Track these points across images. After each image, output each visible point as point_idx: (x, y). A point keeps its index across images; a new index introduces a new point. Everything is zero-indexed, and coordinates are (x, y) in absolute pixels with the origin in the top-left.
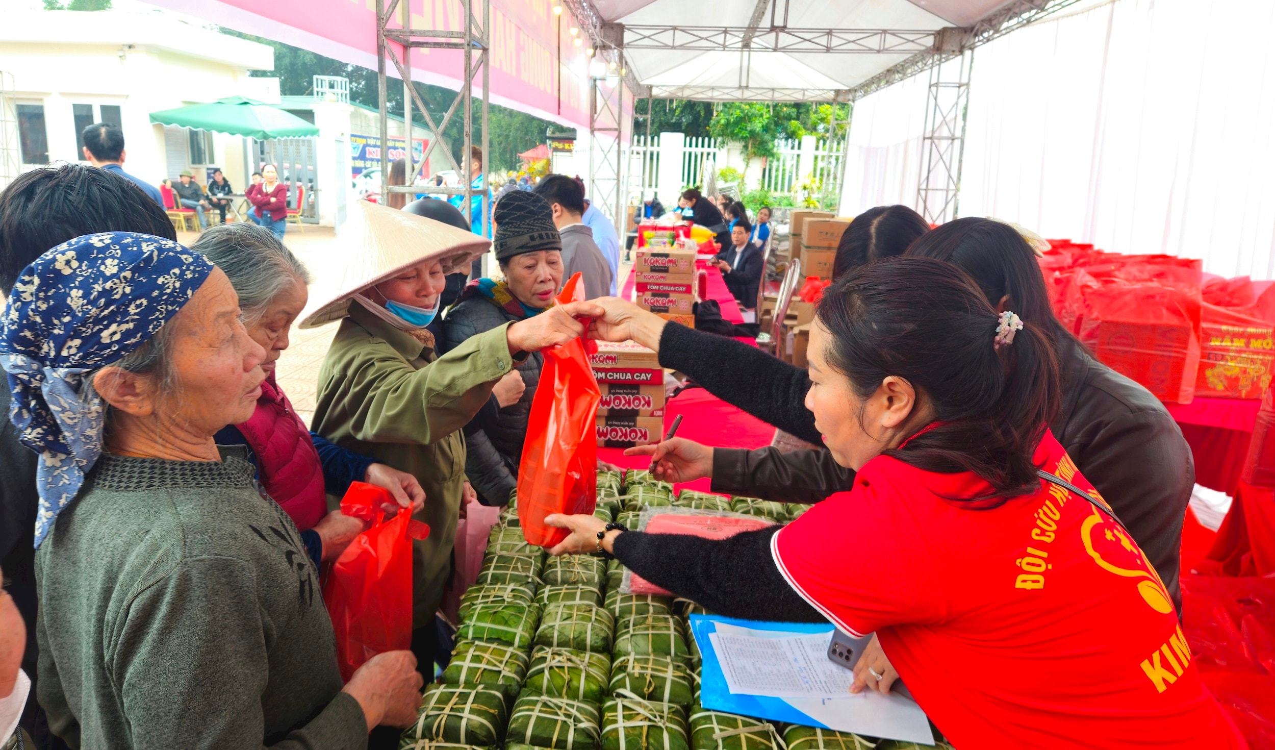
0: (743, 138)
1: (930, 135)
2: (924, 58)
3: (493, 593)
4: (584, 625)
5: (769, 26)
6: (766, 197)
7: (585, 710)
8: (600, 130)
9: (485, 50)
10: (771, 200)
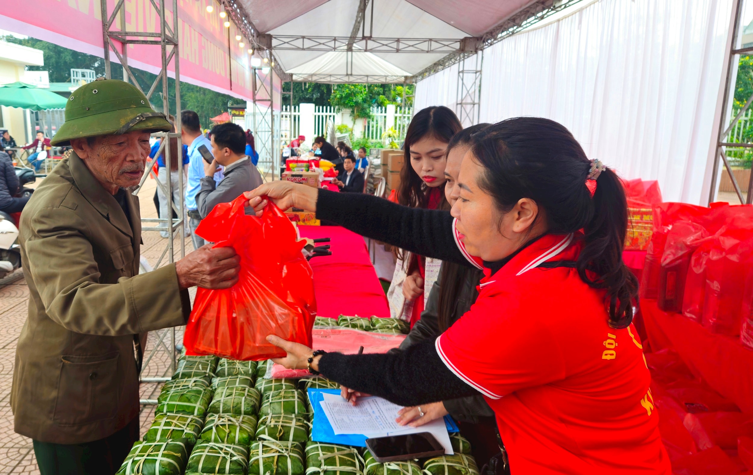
0: (351, 107)
1: (460, 102)
2: (455, 56)
3: (182, 384)
4: (240, 399)
5: (361, 36)
6: (366, 142)
7: (238, 449)
8: (259, 100)
9: (176, 45)
10: (370, 144)
